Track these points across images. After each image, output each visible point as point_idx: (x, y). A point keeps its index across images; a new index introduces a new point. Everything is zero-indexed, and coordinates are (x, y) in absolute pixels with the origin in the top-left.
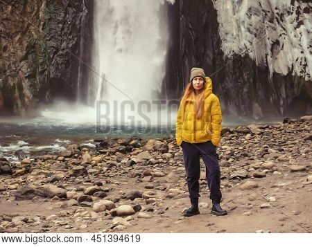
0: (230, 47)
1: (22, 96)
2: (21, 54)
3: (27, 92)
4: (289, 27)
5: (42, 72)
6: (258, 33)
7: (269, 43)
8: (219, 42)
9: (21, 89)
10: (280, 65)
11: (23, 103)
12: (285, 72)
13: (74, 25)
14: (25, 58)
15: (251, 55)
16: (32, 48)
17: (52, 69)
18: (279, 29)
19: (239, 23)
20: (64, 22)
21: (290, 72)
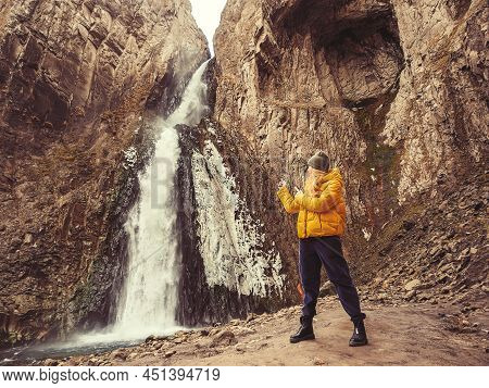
0: (211, 281)
1: (65, 327)
2: (70, 297)
3: (70, 323)
4: (249, 265)
5: (84, 308)
6: (230, 271)
7: (237, 275)
8: (205, 278)
9: (65, 321)
10: (244, 290)
11: (65, 332)
12: (248, 294)
13: (110, 274)
14: (73, 299)
15: (226, 284)
16: (79, 292)
17: (92, 305)
18: (243, 267)
19: (217, 265)
20: (103, 274)
21: (251, 294)
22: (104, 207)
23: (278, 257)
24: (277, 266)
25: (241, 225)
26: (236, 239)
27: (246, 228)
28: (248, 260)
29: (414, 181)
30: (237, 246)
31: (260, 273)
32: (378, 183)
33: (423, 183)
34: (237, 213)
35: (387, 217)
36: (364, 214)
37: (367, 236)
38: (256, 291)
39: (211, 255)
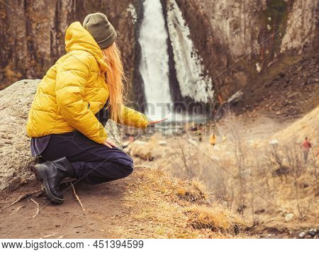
22: (132, 52)
23: (210, 80)
24: (210, 86)
25: (194, 62)
26: (192, 70)
27: (196, 63)
28: (198, 83)
29: (292, 40)
30: (193, 74)
31: (204, 90)
32: (271, 32)
33: (296, 43)
34: (192, 53)
35: (272, 58)
36: (259, 53)
37: (259, 69)
38: (203, 100)
39: (182, 80)
